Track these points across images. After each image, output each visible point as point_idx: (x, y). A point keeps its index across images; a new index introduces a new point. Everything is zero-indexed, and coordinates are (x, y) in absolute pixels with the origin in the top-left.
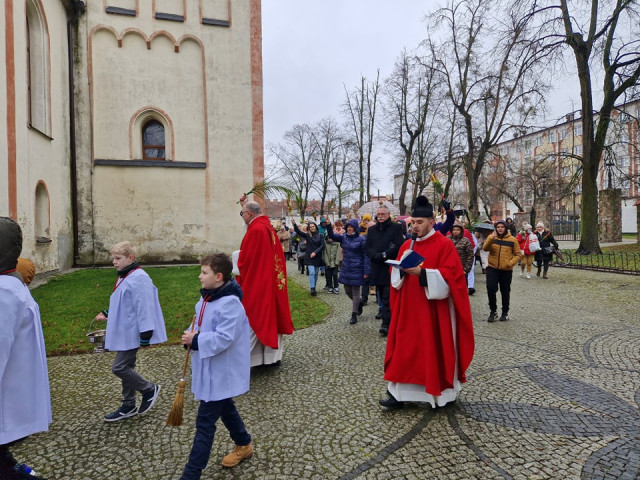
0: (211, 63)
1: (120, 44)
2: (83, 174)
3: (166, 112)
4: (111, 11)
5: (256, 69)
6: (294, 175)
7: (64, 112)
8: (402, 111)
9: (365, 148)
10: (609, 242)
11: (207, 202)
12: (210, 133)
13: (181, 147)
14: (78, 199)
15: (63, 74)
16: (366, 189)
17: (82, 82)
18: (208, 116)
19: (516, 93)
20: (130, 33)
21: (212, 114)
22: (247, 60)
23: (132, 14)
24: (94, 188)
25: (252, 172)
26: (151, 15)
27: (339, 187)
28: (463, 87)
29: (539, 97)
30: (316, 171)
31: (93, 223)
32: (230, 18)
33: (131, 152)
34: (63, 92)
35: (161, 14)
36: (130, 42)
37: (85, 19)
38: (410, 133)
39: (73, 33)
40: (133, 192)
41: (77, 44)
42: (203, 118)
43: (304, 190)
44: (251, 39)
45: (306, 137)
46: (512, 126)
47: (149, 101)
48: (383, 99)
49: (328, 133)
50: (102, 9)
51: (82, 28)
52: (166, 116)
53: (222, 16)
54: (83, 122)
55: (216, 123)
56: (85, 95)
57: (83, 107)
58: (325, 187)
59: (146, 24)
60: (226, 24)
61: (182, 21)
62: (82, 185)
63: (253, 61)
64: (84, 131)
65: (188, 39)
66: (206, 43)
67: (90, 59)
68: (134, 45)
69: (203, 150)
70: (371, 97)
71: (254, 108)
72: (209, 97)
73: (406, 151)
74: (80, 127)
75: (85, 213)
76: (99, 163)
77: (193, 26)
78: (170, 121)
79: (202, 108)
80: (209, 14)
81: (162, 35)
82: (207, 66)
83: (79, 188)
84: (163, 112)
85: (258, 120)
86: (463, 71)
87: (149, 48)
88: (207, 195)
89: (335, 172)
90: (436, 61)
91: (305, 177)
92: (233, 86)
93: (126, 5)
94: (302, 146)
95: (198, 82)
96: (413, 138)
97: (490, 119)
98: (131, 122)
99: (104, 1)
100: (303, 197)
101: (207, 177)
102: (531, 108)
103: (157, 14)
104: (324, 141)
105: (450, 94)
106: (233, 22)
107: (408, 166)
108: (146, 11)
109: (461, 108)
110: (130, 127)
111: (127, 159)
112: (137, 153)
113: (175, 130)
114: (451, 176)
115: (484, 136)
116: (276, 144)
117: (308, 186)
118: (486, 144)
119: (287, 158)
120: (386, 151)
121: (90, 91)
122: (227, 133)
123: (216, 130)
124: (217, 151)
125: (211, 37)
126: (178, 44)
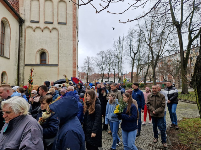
0: (61, 35)
1: (34, 31)
2: (21, 68)
4: (32, 22)
5: (74, 36)
6: (100, 66)
7: (16, 51)
12: (60, 55)
13: (51, 60)
14: (20, 76)
15: (16, 40)
17: (22, 42)
18: (59, 51)
19: (168, 40)
20: (37, 28)
21: (61, 50)
22: (72, 34)
23: (38, 22)
24: (25, 73)
25: (72, 67)
26: (43, 22)
27: (114, 70)
28: (150, 40)
29: (175, 41)
30: (106, 65)
31: (24, 83)
32: (67, 22)
33: (36, 62)
37: (24, 24)
38: (134, 53)
39: (21, 28)
40: (36, 74)
41: (22, 31)
43: (103, 71)
44: (73, 28)
46: (167, 51)
47: (42, 47)
48: (125, 43)
49: (110, 53)
50: (29, 21)
51: (23, 27)
52: (47, 51)
53: (64, 21)
54: (22, 53)
55: (62, 53)
56: (23, 46)
57: (22, 49)
58: (109, 70)
59: (42, 25)
60: (65, 24)
61: (52, 24)
62: (21, 72)
63: (73, 34)
64: (22, 56)
65: (54, 29)
66: (59, 29)
67: (25, 35)
68: (38, 31)
70: (122, 42)
71: (73, 48)
72: (60, 45)
73: (132, 59)
74: (21, 55)
75: (21, 80)
76: (26, 65)
77: (55, 25)
78: (48, 52)
79: (58, 48)
80: (60, 21)
81: (46, 28)
82: (59, 36)
83: (20, 72)
87: (42, 32)
88: (58, 74)
89: (113, 65)
90: (141, 31)
91: (103, 67)
92: (67, 42)
93: (36, 20)
94: (102, 57)
95: (57, 41)
96: (135, 55)
97: (159, 48)
98: (36, 53)
99: (30, 19)
100: (103, 73)
101: (58, 69)
102: (174, 45)
103: (45, 22)
104: (109, 56)
105: (145, 41)
106: (67, 23)
107: (133, 64)
108: (42, 21)
109: (149, 45)
110: (36, 54)
111: (35, 64)
112: (38, 62)
113: (49, 55)
114: (149, 66)
115: (157, 54)
116: (94, 57)
117: (104, 69)
118: (158, 56)
119: (98, 61)
120: (126, 59)
121: (25, 44)
122: (65, 55)
123: (62, 55)
124: (62, 61)
125: (61, 27)
126: (51, 30)
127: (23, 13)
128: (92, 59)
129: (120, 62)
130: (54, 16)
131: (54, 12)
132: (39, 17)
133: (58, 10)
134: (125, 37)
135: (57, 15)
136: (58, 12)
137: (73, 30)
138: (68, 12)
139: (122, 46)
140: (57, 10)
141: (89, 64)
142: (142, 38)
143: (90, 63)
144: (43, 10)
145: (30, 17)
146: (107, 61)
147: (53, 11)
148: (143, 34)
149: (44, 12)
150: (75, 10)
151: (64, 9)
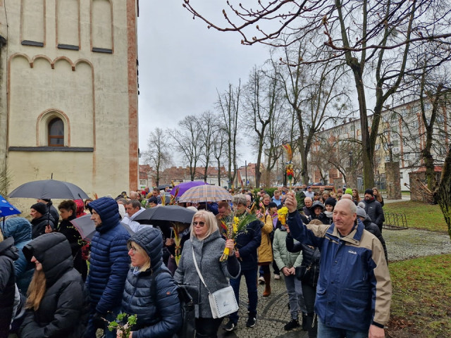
0: (99, 78)
1: (31, 66)
2: (0, 157)
3: (65, 112)
4: (26, 43)
5: (132, 82)
6: (187, 151)
8: (256, 107)
9: (232, 132)
10: (393, 199)
11: (94, 176)
12: (97, 127)
13: (74, 137)
16: (232, 160)
17: (2, 92)
18: (96, 115)
19: (332, 95)
20: (39, 58)
21: (99, 113)
22: (126, 76)
23: (41, 45)
24: (8, 168)
25: (128, 155)
26: (55, 45)
27: (218, 159)
28: (296, 94)
29: (347, 97)
30: (201, 148)
32: (113, 48)
33: (37, 141)
35: (62, 45)
36: (38, 64)
37: (6, 49)
38: (262, 122)
40: (37, 170)
42: (92, 116)
43: (194, 161)
44: (129, 62)
45: (194, 125)
46: (330, 118)
47: (52, 105)
48: (243, 99)
49: (209, 122)
50: (18, 42)
51: (4, 56)
52: (65, 115)
53: (107, 46)
54: (1, 121)
55: (101, 120)
56: (4, 101)
57: (1, 110)
58: (208, 159)
59: (51, 52)
60: (110, 52)
61: (78, 50)
63: (129, 76)
64: (2, 127)
65: (81, 62)
66: (95, 64)
67: (9, 76)
68: (42, 68)
69: (92, 138)
70: (235, 98)
71: (130, 109)
72: (96, 102)
73: (259, 135)
76: (12, 149)
77: (86, 53)
78: (68, 119)
79: (92, 109)
80: (98, 45)
81: (62, 59)
82: (96, 80)
84: (62, 112)
85: (134, 117)
86: (295, 80)
87: (53, 68)
88: (94, 171)
89: (215, 149)
90: (277, 73)
91: (194, 152)
92: (115, 94)
93: (37, 38)
94: (192, 131)
95: (89, 91)
96: (264, 125)
97: (315, 112)
98: (38, 119)
99: (21, 37)
100: (193, 165)
101: (94, 158)
102: (344, 105)
103: (59, 45)
104: (206, 127)
105: (286, 97)
106: (115, 50)
107: (261, 145)
108: (51, 43)
109: (294, 105)
110: (37, 123)
111: (35, 145)
112: (43, 141)
113: (71, 125)
114: (293, 151)
115: (311, 124)
116: (173, 129)
117: (196, 158)
118: (313, 130)
119: (181, 139)
120: (245, 135)
121: (8, 99)
122: (110, 126)
123: (102, 125)
124: (102, 139)
125: (99, 60)
126: (74, 66)
127: (3, 22)
128: (167, 135)
129: (232, 141)
130: (81, 32)
131: (82, 23)
132: (45, 32)
133: (91, 19)
134: (244, 87)
135: (88, 30)
136: (91, 22)
137: (129, 68)
138: (115, 24)
139: (236, 107)
140: (88, 18)
141: (161, 146)
142: (279, 89)
143: (162, 143)
144: (54, 18)
145: (21, 32)
146: (203, 138)
147: (79, 19)
148: (282, 80)
149: (56, 20)
150: (132, 21)
151: (106, 18)
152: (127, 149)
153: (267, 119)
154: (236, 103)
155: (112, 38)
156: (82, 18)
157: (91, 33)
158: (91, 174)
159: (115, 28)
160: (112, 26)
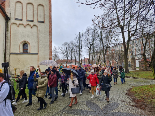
0: (40, 30)
1: (18, 27)
2: (7, 56)
4: (16, 19)
5: (50, 32)
6: (65, 54)
7: (3, 42)
8: (88, 39)
9: (80, 48)
10: (133, 69)
12: (39, 46)
13: (32, 49)
14: (6, 62)
15: (4, 33)
16: (80, 57)
17: (8, 35)
18: (39, 42)
20: (21, 24)
21: (40, 42)
22: (48, 30)
24: (10, 60)
26: (26, 20)
27: (75, 57)
28: (101, 35)
29: (118, 37)
30: (69, 53)
31: (9, 68)
32: (44, 21)
33: (20, 51)
34: (4, 38)
35: (28, 20)
37: (10, 21)
38: (90, 44)
39: (7, 24)
40: (20, 60)
41: (8, 27)
42: (37, 43)
44: (49, 26)
45: (67, 45)
46: (113, 43)
47: (25, 39)
48: (84, 37)
49: (72, 44)
50: (14, 19)
51: (9, 23)
52: (29, 42)
53: (42, 20)
54: (8, 44)
55: (41, 44)
56: (9, 38)
57: (8, 41)
58: (72, 56)
59: (24, 22)
60: (43, 22)
61: (33, 22)
63: (50, 30)
64: (8, 46)
65: (34, 25)
66: (39, 26)
67: (11, 30)
68: (21, 27)
69: (38, 50)
70: (81, 36)
71: (50, 41)
72: (39, 38)
73: (89, 48)
74: (7, 45)
76: (12, 54)
77: (36, 23)
78: (30, 44)
79: (37, 40)
80: (39, 20)
81: (28, 24)
83: (6, 60)
84: (28, 42)
85: (51, 43)
86: (101, 31)
87: (25, 27)
88: (38, 60)
89: (74, 53)
90: (95, 29)
91: (67, 54)
92: (45, 36)
93: (20, 18)
94: (66, 47)
95: (36, 35)
96: (91, 46)
97: (108, 42)
98: (20, 44)
99: (15, 17)
100: (67, 59)
101: (38, 56)
102: (117, 39)
103: (27, 20)
104: (71, 46)
105: (98, 36)
106: (45, 22)
107: (90, 52)
108: (24, 19)
109: (101, 39)
112: (21, 51)
113: (31, 46)
114: (100, 54)
115: (107, 45)
116: (60, 47)
117: (68, 57)
118: (107, 47)
119: (63, 50)
120: (85, 49)
122: (43, 46)
123: (41, 46)
124: (41, 50)
125: (40, 25)
126: (32, 27)
127: (9, 12)
128: (58, 49)
130: (34, 16)
131: (35, 13)
132: (23, 16)
134: (84, 33)
136: (37, 13)
137: (49, 27)
138: (45, 13)
140: (36, 12)
141: (56, 52)
142: (96, 34)
143: (56, 51)
144: (26, 11)
145: (15, 16)
146: (70, 50)
147: (34, 12)
148: (97, 31)
149: (26, 12)
150: (50, 13)
151: (42, 11)
152: (49, 54)
153: (92, 43)
154: (82, 38)
155: (44, 18)
156: (35, 11)
157: (37, 16)
158: (37, 62)
159: (45, 15)
160: (44, 14)
